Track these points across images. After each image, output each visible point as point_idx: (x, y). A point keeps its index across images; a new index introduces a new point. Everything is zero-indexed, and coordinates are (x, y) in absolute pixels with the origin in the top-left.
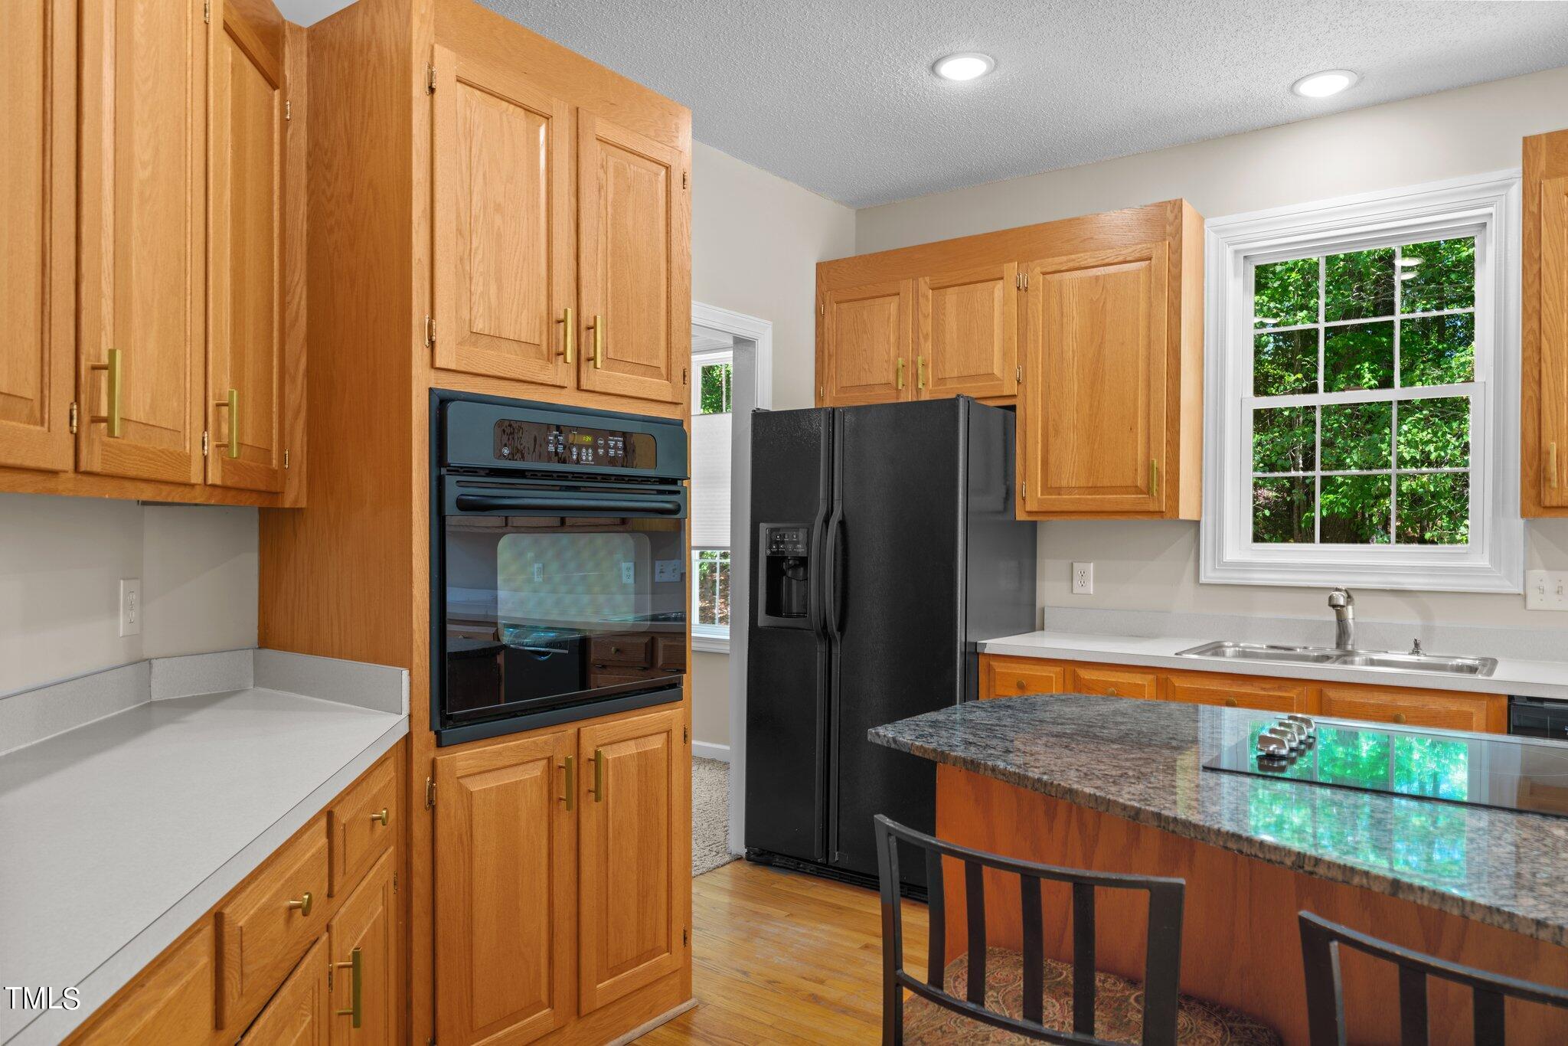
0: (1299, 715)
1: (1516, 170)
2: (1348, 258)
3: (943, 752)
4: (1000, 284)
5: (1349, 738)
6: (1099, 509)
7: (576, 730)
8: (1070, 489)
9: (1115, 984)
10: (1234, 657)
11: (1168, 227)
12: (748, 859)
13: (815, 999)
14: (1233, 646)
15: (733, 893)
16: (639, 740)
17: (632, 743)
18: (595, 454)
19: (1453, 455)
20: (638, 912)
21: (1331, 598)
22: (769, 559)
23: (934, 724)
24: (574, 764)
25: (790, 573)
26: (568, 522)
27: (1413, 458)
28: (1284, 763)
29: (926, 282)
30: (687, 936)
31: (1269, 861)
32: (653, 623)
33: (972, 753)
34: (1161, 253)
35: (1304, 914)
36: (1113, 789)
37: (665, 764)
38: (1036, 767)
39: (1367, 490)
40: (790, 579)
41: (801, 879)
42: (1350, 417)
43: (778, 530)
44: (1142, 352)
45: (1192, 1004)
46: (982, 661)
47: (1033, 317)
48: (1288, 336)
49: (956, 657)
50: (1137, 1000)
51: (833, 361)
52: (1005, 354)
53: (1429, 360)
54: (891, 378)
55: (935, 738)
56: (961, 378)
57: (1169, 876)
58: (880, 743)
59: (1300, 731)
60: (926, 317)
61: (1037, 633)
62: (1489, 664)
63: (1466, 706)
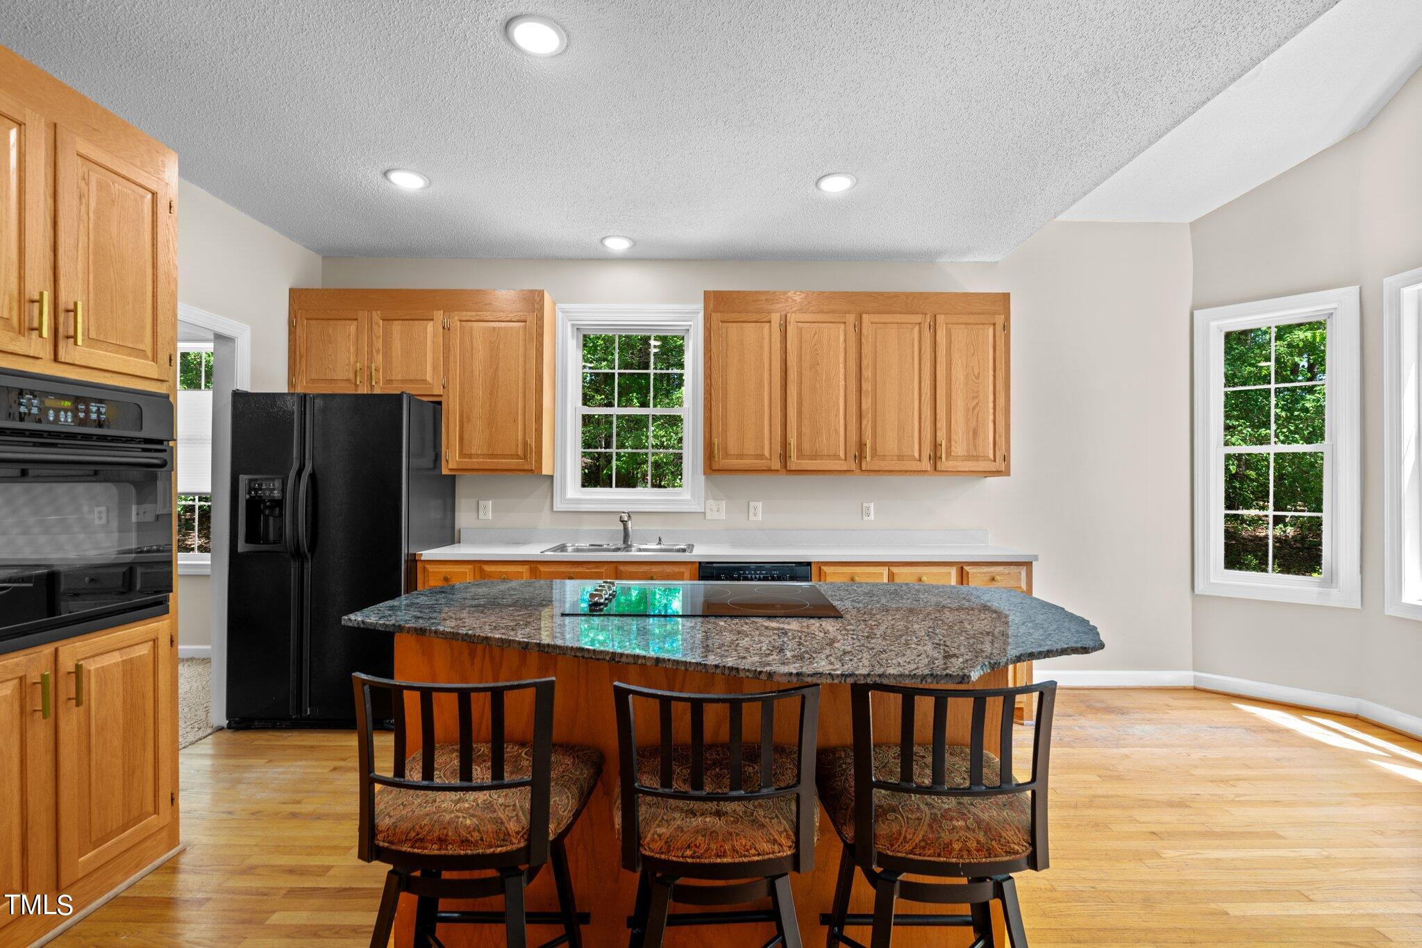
0: (608, 581)
1: (701, 306)
2: (627, 337)
3: (400, 626)
4: (431, 323)
5: (626, 591)
6: (495, 468)
7: (53, 649)
8: (478, 456)
9: (513, 748)
10: (573, 552)
11: (536, 305)
12: (229, 727)
13: (294, 815)
14: (572, 546)
15: (213, 756)
16: (124, 650)
17: (117, 654)
18: (75, 416)
19: (674, 443)
20: (124, 789)
21: (621, 517)
22: (249, 503)
23: (392, 608)
24: (52, 679)
25: (267, 512)
26: (31, 472)
27: (657, 444)
28: (602, 607)
29: (378, 315)
30: (174, 796)
31: (598, 659)
32: (138, 555)
33: (420, 624)
34: (532, 319)
35: (616, 683)
36: (512, 633)
37: (151, 666)
38: (464, 627)
39: (636, 461)
40: (267, 518)
41: (278, 734)
42: (627, 421)
43: (257, 480)
44: (521, 376)
45: (557, 747)
46: (419, 565)
47: (454, 347)
48: (597, 375)
49: (401, 564)
50: (526, 754)
51: (304, 359)
52: (435, 368)
53: (663, 394)
54: (351, 376)
55: (394, 617)
56: (403, 381)
57: (544, 677)
58: (351, 625)
59: (609, 588)
60: (378, 338)
61: (456, 545)
62: (691, 547)
63: (682, 569)
